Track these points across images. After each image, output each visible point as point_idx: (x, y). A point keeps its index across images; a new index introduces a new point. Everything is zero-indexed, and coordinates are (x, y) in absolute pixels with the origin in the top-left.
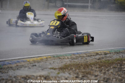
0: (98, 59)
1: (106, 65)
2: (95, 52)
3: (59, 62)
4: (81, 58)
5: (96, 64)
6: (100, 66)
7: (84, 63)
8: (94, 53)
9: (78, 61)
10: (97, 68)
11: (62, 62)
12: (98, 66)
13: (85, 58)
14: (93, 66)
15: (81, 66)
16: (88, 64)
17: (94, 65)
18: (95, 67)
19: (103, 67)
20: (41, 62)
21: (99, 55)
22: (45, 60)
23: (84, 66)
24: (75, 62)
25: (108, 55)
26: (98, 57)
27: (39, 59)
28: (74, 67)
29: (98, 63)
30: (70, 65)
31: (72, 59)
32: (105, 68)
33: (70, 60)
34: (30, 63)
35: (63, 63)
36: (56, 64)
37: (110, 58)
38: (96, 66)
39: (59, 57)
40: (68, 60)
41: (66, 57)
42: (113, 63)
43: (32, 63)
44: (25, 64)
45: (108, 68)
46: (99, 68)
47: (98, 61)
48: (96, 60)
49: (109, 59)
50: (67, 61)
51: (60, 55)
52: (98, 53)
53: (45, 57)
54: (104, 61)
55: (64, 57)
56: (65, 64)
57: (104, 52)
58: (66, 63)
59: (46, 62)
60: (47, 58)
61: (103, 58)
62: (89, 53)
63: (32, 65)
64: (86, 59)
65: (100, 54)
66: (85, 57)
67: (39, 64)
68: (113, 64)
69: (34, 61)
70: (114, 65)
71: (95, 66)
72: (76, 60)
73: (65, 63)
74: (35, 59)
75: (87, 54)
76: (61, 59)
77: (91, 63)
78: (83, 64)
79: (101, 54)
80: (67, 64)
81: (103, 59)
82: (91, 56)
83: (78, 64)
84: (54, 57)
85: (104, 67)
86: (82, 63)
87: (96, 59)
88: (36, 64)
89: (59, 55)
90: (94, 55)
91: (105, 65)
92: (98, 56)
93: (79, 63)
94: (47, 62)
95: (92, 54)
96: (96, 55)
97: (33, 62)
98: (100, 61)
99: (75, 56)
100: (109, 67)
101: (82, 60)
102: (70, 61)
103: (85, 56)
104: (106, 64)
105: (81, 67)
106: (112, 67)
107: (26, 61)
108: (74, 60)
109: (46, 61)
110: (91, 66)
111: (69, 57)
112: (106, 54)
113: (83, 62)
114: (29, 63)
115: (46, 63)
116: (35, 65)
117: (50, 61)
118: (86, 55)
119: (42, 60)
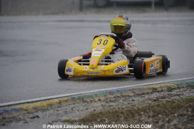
0: (155, 100)
1: (167, 111)
2: (151, 87)
3: (81, 108)
4: (124, 99)
5: (148, 111)
6: (156, 114)
7: (126, 109)
8: (149, 89)
9: (118, 105)
10: (149, 117)
11: (87, 109)
12: (151, 114)
13: (131, 99)
14: (142, 113)
15: (121, 114)
16: (135, 110)
17: (145, 111)
18: (146, 116)
19: (160, 116)
20: (48, 110)
21: (158, 92)
22: (57, 106)
23: (125, 115)
24: (111, 107)
25: (174, 92)
26: (155, 96)
27: (45, 103)
28: (107, 117)
29: (152, 107)
30: (101, 113)
31: (107, 102)
32: (165, 116)
33: (104, 103)
34: (28, 113)
35: (89, 110)
36: (77, 112)
37: (177, 97)
38: (147, 112)
39: (82, 99)
40: (99, 104)
41: (97, 99)
42: (179, 107)
43: (32, 113)
44: (18, 116)
45: (170, 117)
46: (153, 116)
47: (153, 103)
48: (150, 102)
49: (175, 99)
50: (97, 107)
51: (86, 96)
52: (156, 89)
53: (56, 100)
54: (164, 104)
55: (92, 99)
56: (92, 112)
57: (167, 86)
58: (94, 110)
59: (57, 109)
60: (60, 103)
61: (164, 98)
62: (139, 89)
63: (31, 116)
64: (133, 100)
65: (159, 90)
66: (131, 96)
67: (44, 113)
68: (180, 109)
69: (36, 109)
70: (181, 111)
71: (146, 114)
72: (113, 104)
73: (92, 110)
74: (38, 104)
75: (135, 91)
76: (86, 102)
77: (140, 107)
78: (124, 111)
79: (162, 90)
80: (95, 112)
81: (164, 100)
82: (144, 94)
83: (116, 112)
84: (73, 99)
85: (162, 115)
86: (123, 109)
87: (150, 100)
88: (40, 114)
89: (82, 95)
90: (148, 93)
91: (164, 112)
92: (155, 93)
93: (119, 108)
94: (60, 109)
95: (144, 92)
96: (152, 93)
97: (34, 111)
98: (156, 103)
99: (113, 96)
100: (172, 115)
101: (125, 103)
102: (102, 105)
103: (132, 94)
104: (167, 109)
105: (121, 117)
106: (176, 115)
107: (21, 109)
108: (111, 104)
109: (59, 107)
110: (140, 115)
111: (102, 99)
112: (170, 89)
113: (126, 107)
114: (25, 112)
115: (57, 111)
116: (38, 117)
117: (66, 107)
118: (134, 93)
119: (51, 105)
